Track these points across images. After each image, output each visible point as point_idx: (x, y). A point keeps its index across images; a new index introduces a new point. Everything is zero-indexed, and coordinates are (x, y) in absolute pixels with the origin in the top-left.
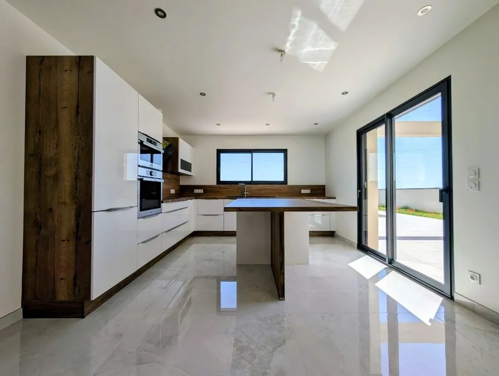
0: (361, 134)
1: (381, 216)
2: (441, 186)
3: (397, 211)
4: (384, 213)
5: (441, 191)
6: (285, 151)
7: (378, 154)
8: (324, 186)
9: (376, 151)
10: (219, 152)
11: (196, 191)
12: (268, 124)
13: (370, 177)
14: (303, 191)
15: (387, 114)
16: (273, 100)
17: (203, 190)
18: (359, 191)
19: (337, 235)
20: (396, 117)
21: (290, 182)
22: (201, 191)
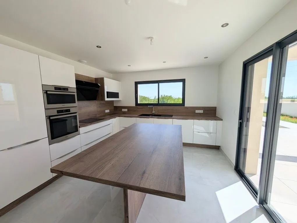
0: (247, 65)
6: (183, 81)
8: (216, 108)
10: (137, 83)
11: (123, 110)
12: (165, 62)
14: (197, 111)
15: (276, 43)
16: (151, 44)
18: (240, 121)
19: (221, 150)
20: (290, 45)
21: (187, 104)
22: (126, 110)
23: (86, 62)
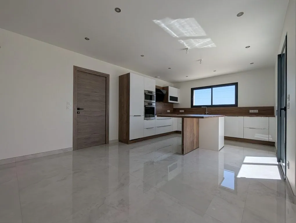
8: (273, 107)
11: (181, 111)
14: (251, 111)
17: (184, 111)
22: (183, 111)
23: (159, 77)
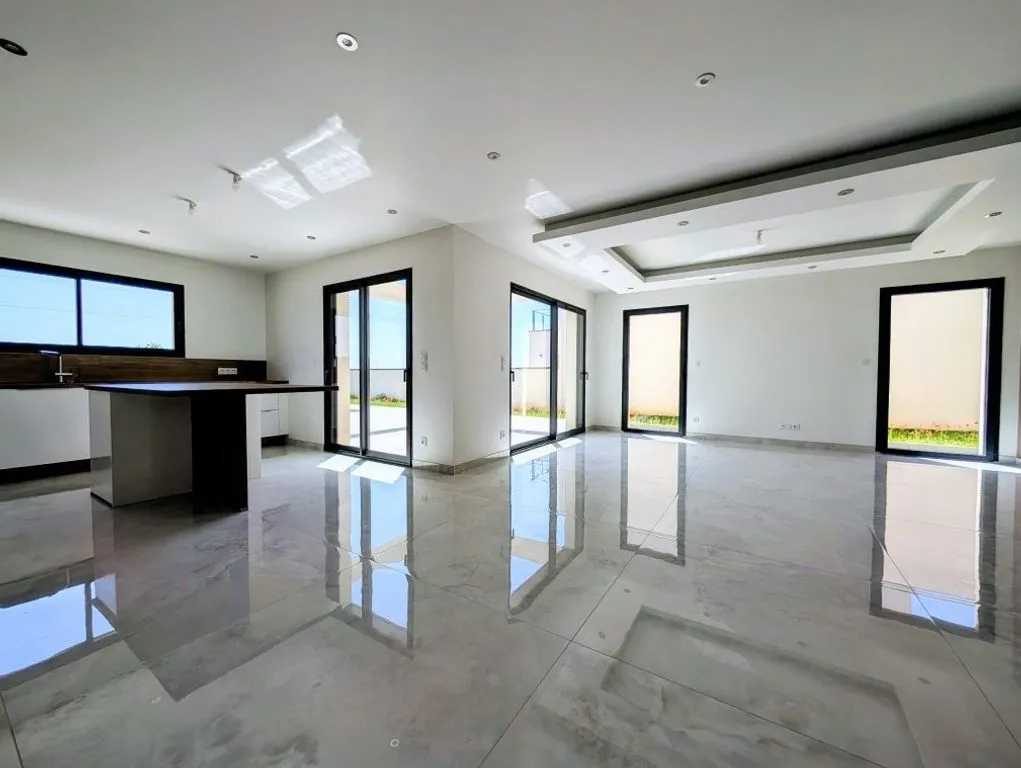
1: (354, 411)
2: (405, 367)
3: (371, 402)
4: (357, 407)
5: (405, 371)
6: (176, 290)
7: (350, 319)
8: (265, 363)
9: (346, 314)
13: (340, 352)
14: (222, 371)
19: (291, 440)
21: (191, 352)
